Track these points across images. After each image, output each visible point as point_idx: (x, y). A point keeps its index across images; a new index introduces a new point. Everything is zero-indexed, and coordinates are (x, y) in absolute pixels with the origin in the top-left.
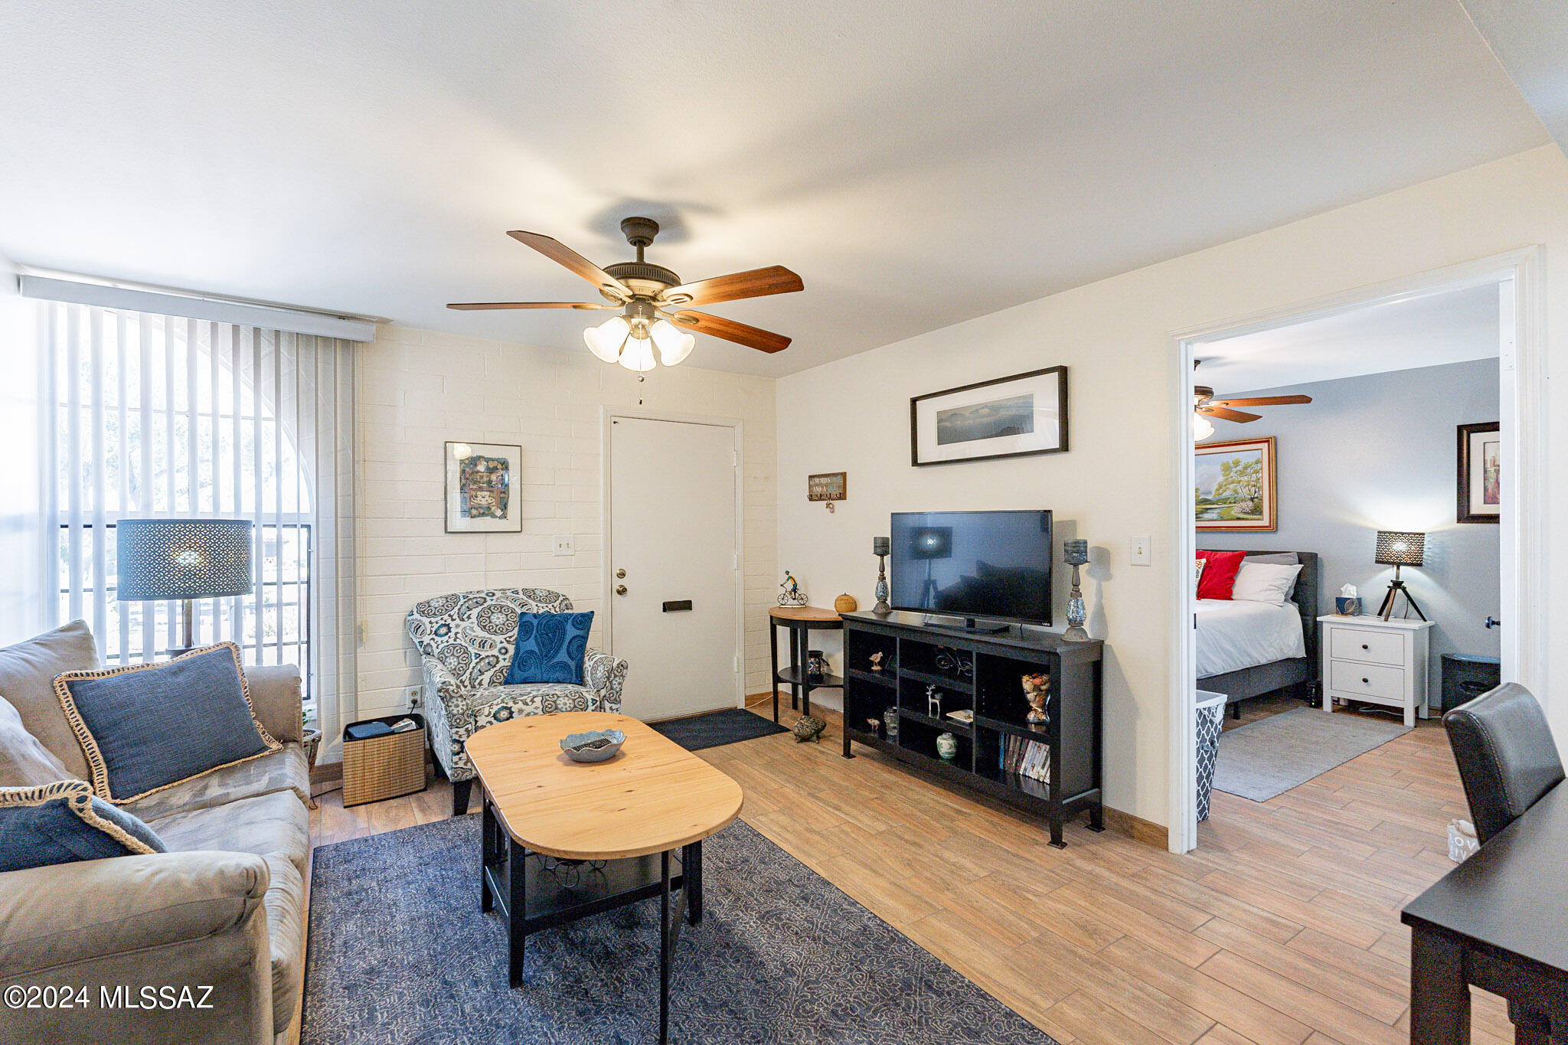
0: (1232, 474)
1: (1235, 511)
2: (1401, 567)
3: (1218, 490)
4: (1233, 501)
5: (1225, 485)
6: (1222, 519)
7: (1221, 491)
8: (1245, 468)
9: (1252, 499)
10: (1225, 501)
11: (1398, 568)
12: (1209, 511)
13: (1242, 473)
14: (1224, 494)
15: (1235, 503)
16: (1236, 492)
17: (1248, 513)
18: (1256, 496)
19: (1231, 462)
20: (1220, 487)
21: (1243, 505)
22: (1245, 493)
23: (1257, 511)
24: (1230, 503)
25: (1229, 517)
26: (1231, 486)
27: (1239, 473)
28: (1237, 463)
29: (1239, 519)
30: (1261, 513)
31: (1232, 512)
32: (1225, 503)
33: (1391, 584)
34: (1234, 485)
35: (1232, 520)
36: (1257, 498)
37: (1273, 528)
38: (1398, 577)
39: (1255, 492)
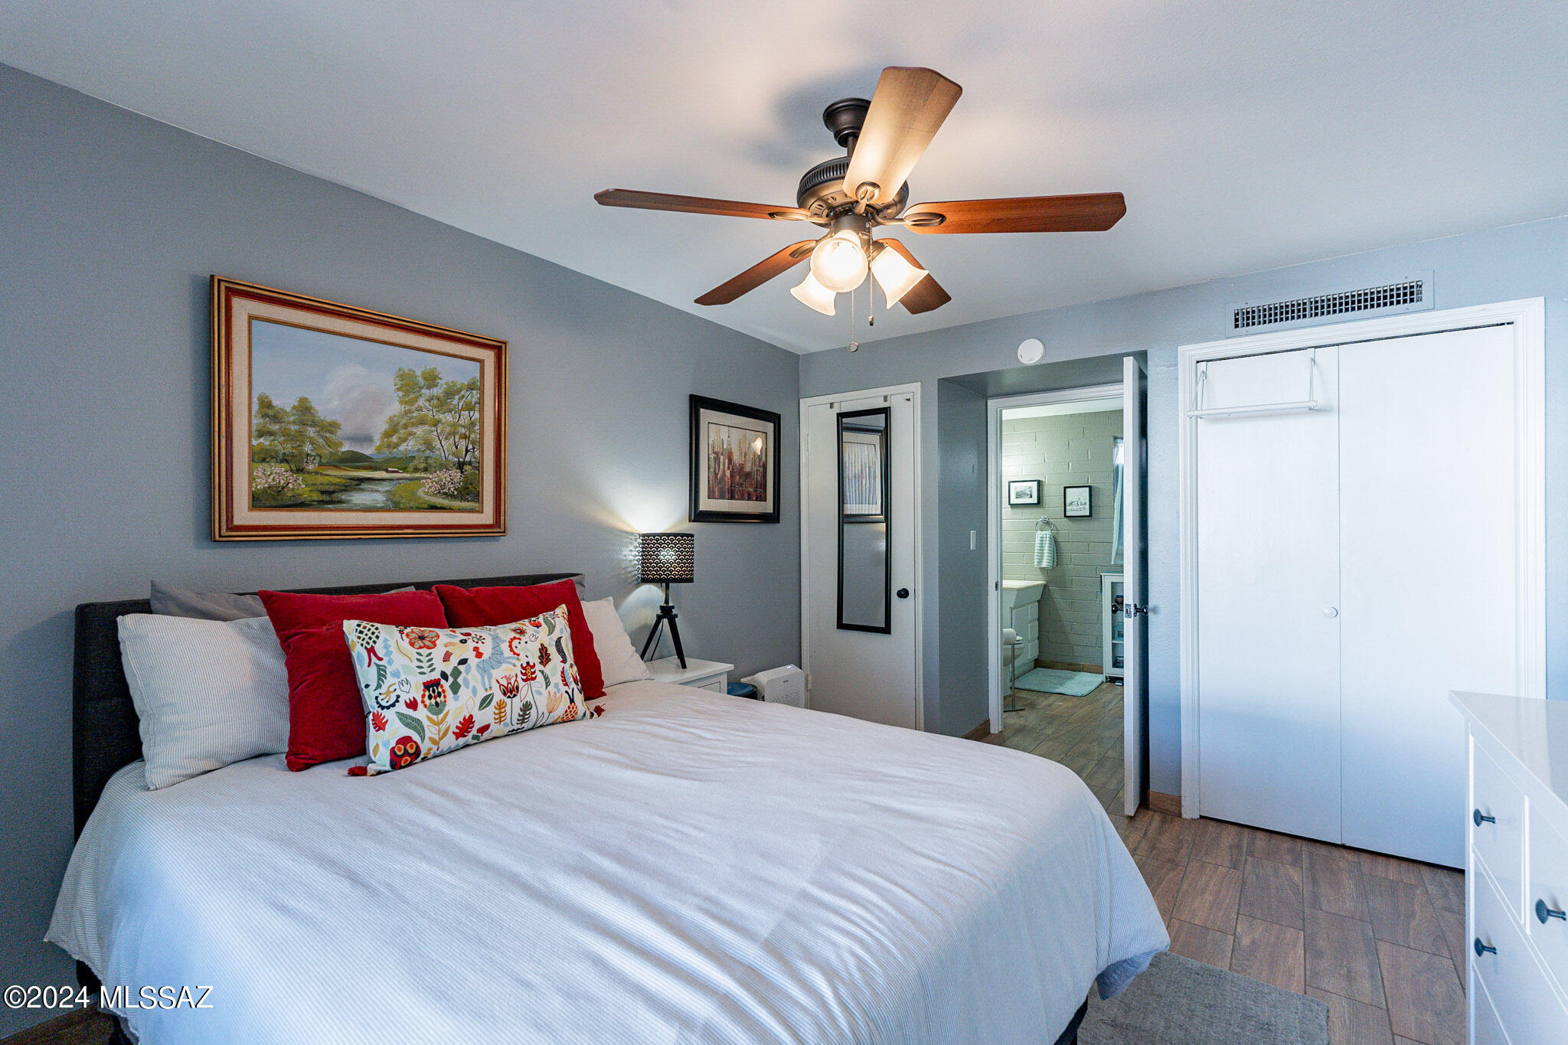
0: (421, 402)
1: (426, 491)
2: (671, 584)
3: (387, 435)
4: (422, 466)
5: (405, 426)
6: (397, 507)
7: (395, 439)
8: (450, 394)
9: (461, 466)
10: (403, 463)
11: (667, 587)
12: (364, 486)
13: (443, 403)
14: (402, 448)
15: (426, 470)
16: (429, 445)
17: (452, 496)
18: (468, 459)
19: (418, 373)
20: (393, 429)
21: (444, 476)
22: (445, 449)
23: (469, 492)
24: (416, 470)
25: (412, 504)
26: (420, 431)
27: (435, 402)
28: (432, 379)
29: (433, 508)
30: (477, 497)
31: (421, 493)
32: (405, 469)
33: (659, 612)
34: (426, 427)
35: (419, 509)
36: (470, 463)
37: (497, 528)
38: (667, 601)
39: (467, 451)
